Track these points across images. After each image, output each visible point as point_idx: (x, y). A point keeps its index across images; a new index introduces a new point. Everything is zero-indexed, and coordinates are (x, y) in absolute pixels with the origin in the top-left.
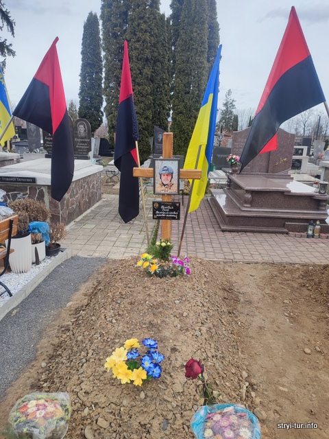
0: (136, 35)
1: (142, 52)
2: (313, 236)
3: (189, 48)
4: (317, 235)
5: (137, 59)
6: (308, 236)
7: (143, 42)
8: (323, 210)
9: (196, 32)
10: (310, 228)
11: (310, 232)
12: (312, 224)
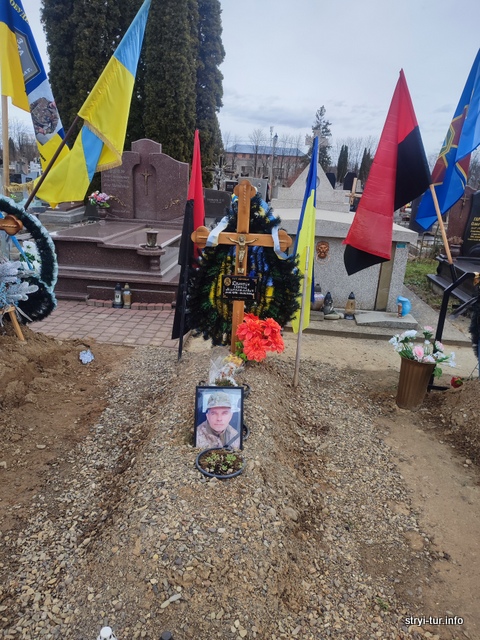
0: (85, 16)
1: (95, 43)
2: (122, 305)
3: (161, 37)
4: (127, 304)
5: (89, 53)
6: (114, 306)
7: (96, 28)
8: (155, 271)
9: (170, 14)
10: (118, 294)
11: (118, 300)
12: (119, 289)
